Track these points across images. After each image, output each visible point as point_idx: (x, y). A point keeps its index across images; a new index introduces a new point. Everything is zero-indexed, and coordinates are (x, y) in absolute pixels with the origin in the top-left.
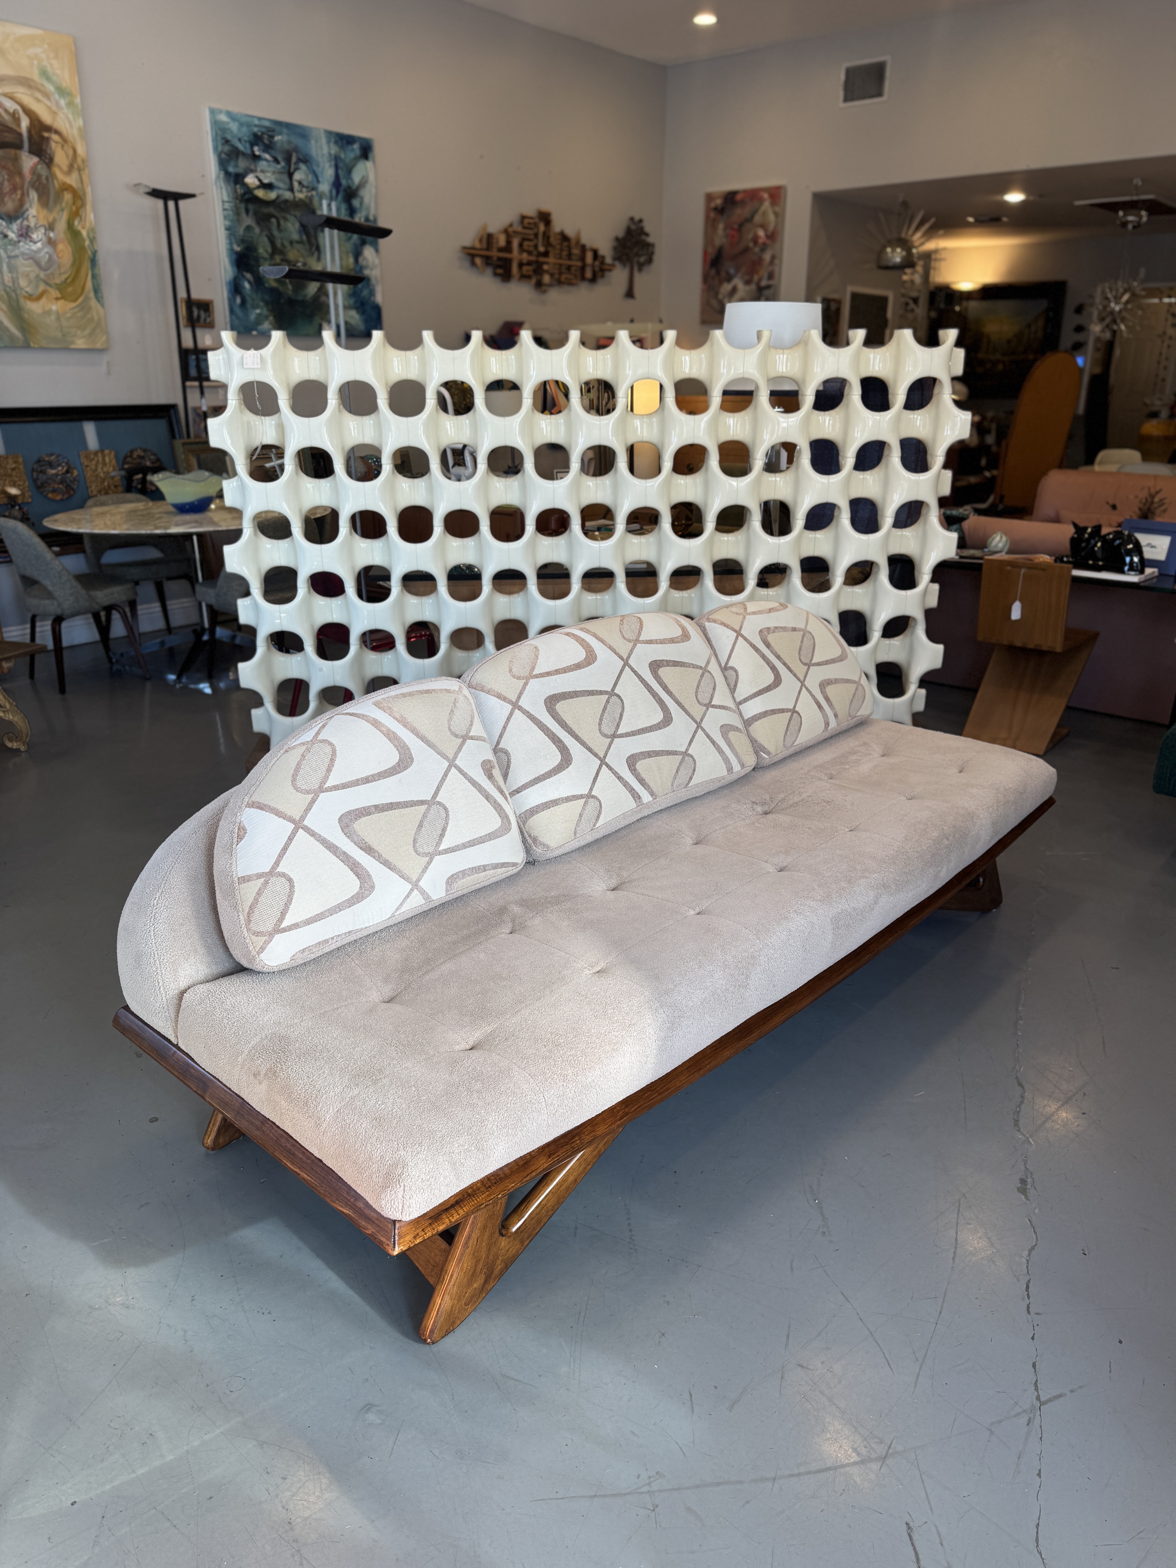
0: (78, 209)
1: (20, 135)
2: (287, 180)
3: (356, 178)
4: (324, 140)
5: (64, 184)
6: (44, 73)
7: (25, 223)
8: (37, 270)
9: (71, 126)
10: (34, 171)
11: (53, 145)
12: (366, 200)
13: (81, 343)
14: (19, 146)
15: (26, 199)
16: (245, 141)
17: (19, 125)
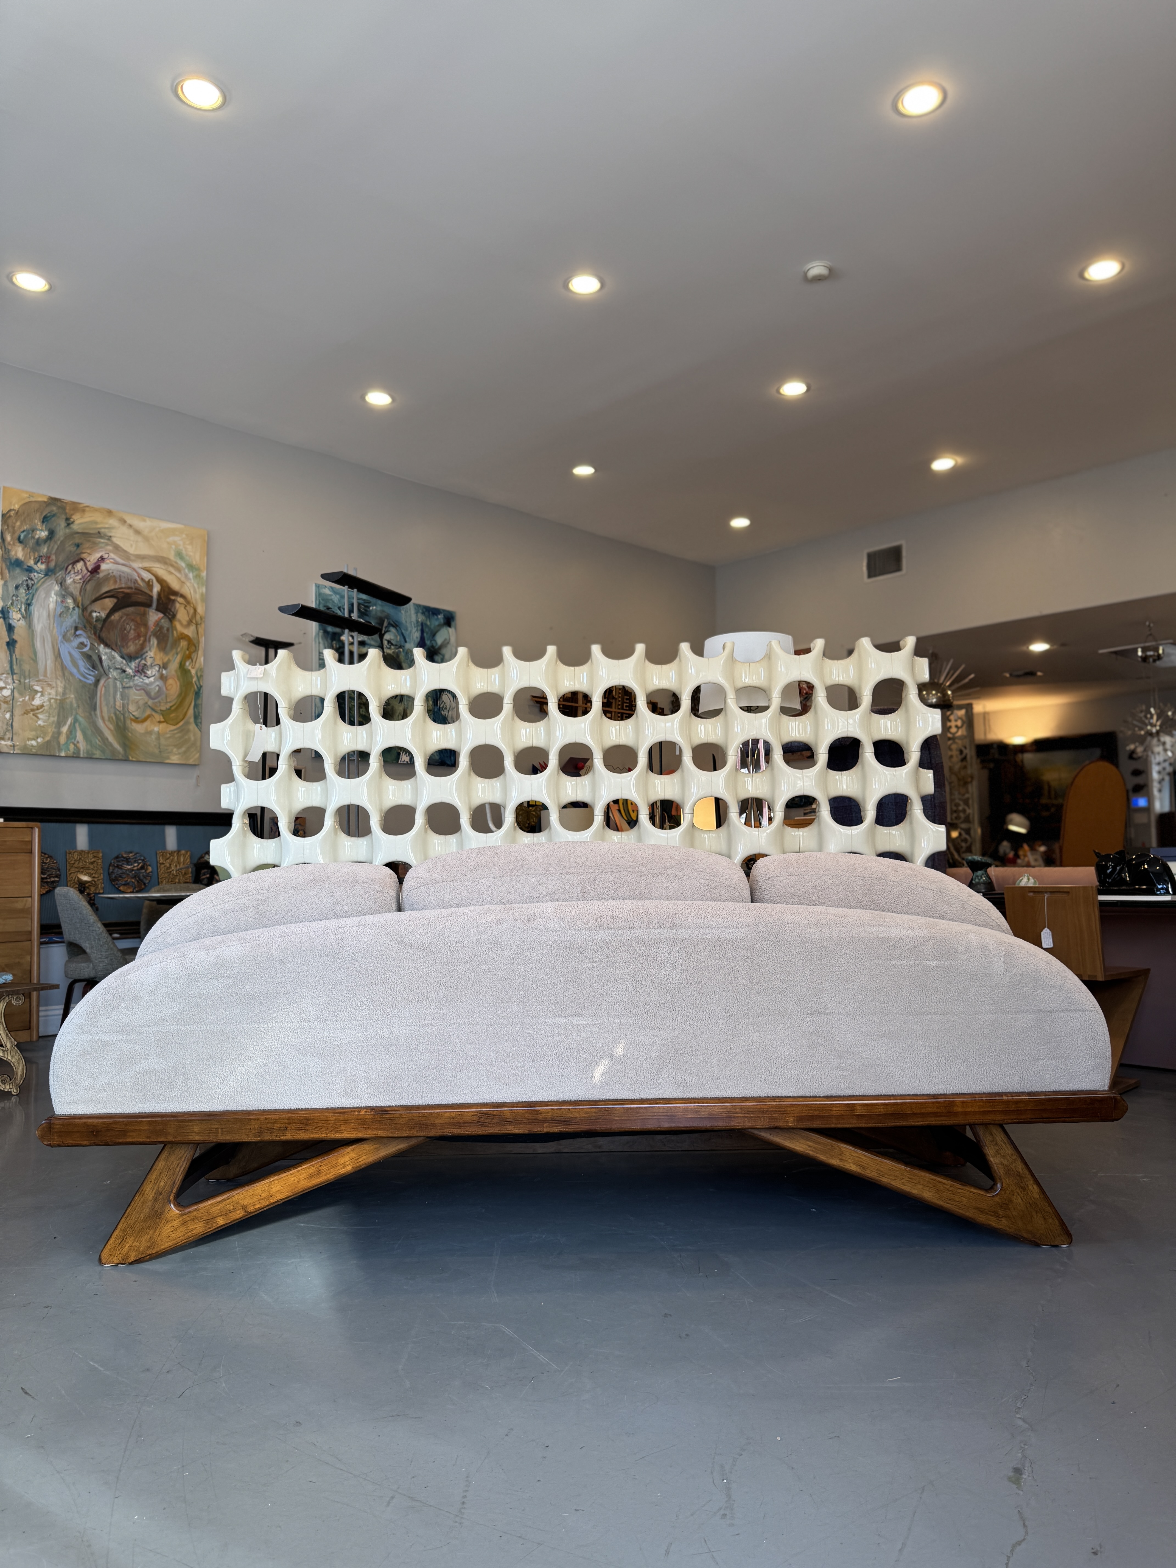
0: (190, 654)
1: (151, 597)
5: (182, 634)
6: (179, 555)
7: (143, 662)
8: (146, 698)
9: (195, 592)
10: (157, 624)
11: (177, 605)
13: (175, 759)
14: (149, 605)
15: (147, 644)
17: (151, 590)
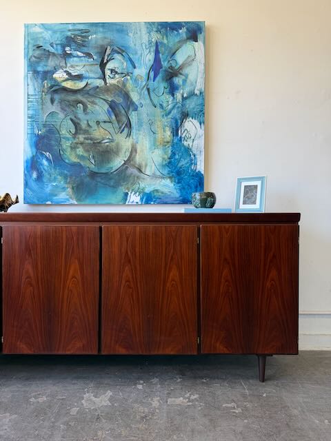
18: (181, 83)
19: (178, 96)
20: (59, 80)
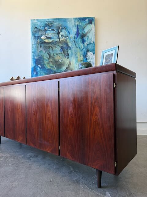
2: (57, 35)
3: (86, 30)
4: (73, 21)
12: (90, 37)
16: (42, 27)
18: (86, 39)
19: (85, 44)
20: (43, 39)
